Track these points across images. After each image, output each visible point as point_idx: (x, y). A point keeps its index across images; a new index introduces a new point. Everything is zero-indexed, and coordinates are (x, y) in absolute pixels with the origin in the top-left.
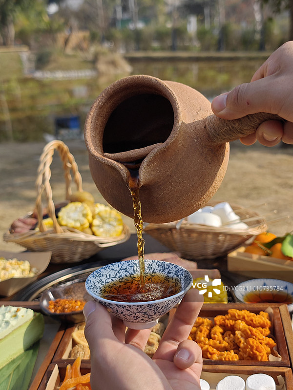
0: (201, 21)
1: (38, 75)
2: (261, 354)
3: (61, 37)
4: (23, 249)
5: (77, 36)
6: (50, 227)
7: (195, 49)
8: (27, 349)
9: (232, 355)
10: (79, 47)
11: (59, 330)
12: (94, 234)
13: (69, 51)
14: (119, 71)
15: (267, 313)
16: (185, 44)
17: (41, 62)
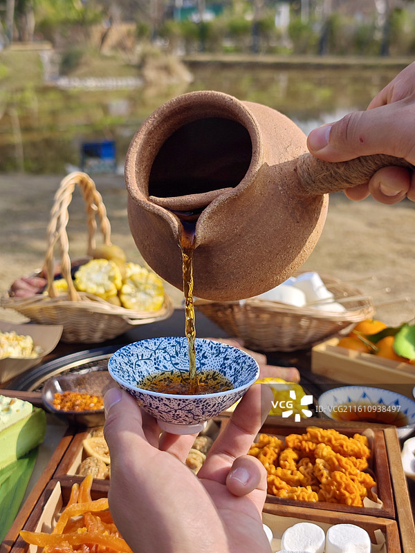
0: (296, 12)
1: (63, 82)
2: (352, 496)
3: (96, 31)
4: (27, 320)
5: (119, 30)
6: (63, 292)
7: (285, 51)
8: (21, 457)
9: (309, 494)
10: (120, 46)
11: (66, 435)
12: (122, 305)
13: (106, 51)
14: (174, 81)
15: (365, 438)
16: (271, 45)
17: (68, 65)
